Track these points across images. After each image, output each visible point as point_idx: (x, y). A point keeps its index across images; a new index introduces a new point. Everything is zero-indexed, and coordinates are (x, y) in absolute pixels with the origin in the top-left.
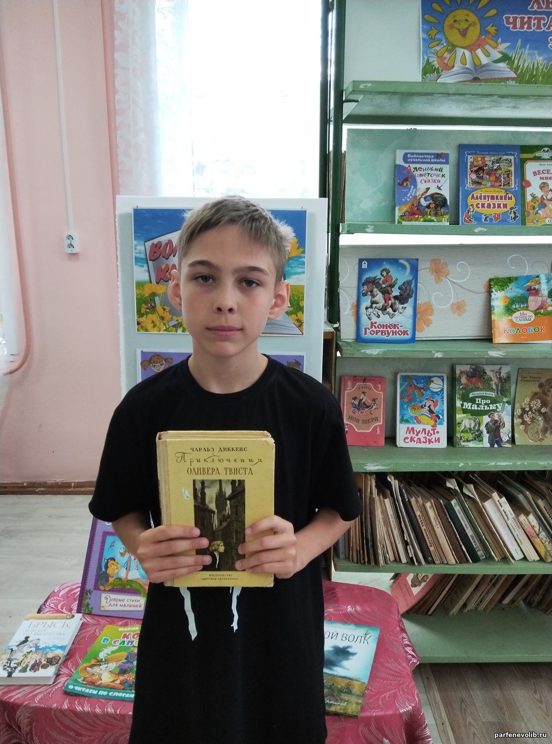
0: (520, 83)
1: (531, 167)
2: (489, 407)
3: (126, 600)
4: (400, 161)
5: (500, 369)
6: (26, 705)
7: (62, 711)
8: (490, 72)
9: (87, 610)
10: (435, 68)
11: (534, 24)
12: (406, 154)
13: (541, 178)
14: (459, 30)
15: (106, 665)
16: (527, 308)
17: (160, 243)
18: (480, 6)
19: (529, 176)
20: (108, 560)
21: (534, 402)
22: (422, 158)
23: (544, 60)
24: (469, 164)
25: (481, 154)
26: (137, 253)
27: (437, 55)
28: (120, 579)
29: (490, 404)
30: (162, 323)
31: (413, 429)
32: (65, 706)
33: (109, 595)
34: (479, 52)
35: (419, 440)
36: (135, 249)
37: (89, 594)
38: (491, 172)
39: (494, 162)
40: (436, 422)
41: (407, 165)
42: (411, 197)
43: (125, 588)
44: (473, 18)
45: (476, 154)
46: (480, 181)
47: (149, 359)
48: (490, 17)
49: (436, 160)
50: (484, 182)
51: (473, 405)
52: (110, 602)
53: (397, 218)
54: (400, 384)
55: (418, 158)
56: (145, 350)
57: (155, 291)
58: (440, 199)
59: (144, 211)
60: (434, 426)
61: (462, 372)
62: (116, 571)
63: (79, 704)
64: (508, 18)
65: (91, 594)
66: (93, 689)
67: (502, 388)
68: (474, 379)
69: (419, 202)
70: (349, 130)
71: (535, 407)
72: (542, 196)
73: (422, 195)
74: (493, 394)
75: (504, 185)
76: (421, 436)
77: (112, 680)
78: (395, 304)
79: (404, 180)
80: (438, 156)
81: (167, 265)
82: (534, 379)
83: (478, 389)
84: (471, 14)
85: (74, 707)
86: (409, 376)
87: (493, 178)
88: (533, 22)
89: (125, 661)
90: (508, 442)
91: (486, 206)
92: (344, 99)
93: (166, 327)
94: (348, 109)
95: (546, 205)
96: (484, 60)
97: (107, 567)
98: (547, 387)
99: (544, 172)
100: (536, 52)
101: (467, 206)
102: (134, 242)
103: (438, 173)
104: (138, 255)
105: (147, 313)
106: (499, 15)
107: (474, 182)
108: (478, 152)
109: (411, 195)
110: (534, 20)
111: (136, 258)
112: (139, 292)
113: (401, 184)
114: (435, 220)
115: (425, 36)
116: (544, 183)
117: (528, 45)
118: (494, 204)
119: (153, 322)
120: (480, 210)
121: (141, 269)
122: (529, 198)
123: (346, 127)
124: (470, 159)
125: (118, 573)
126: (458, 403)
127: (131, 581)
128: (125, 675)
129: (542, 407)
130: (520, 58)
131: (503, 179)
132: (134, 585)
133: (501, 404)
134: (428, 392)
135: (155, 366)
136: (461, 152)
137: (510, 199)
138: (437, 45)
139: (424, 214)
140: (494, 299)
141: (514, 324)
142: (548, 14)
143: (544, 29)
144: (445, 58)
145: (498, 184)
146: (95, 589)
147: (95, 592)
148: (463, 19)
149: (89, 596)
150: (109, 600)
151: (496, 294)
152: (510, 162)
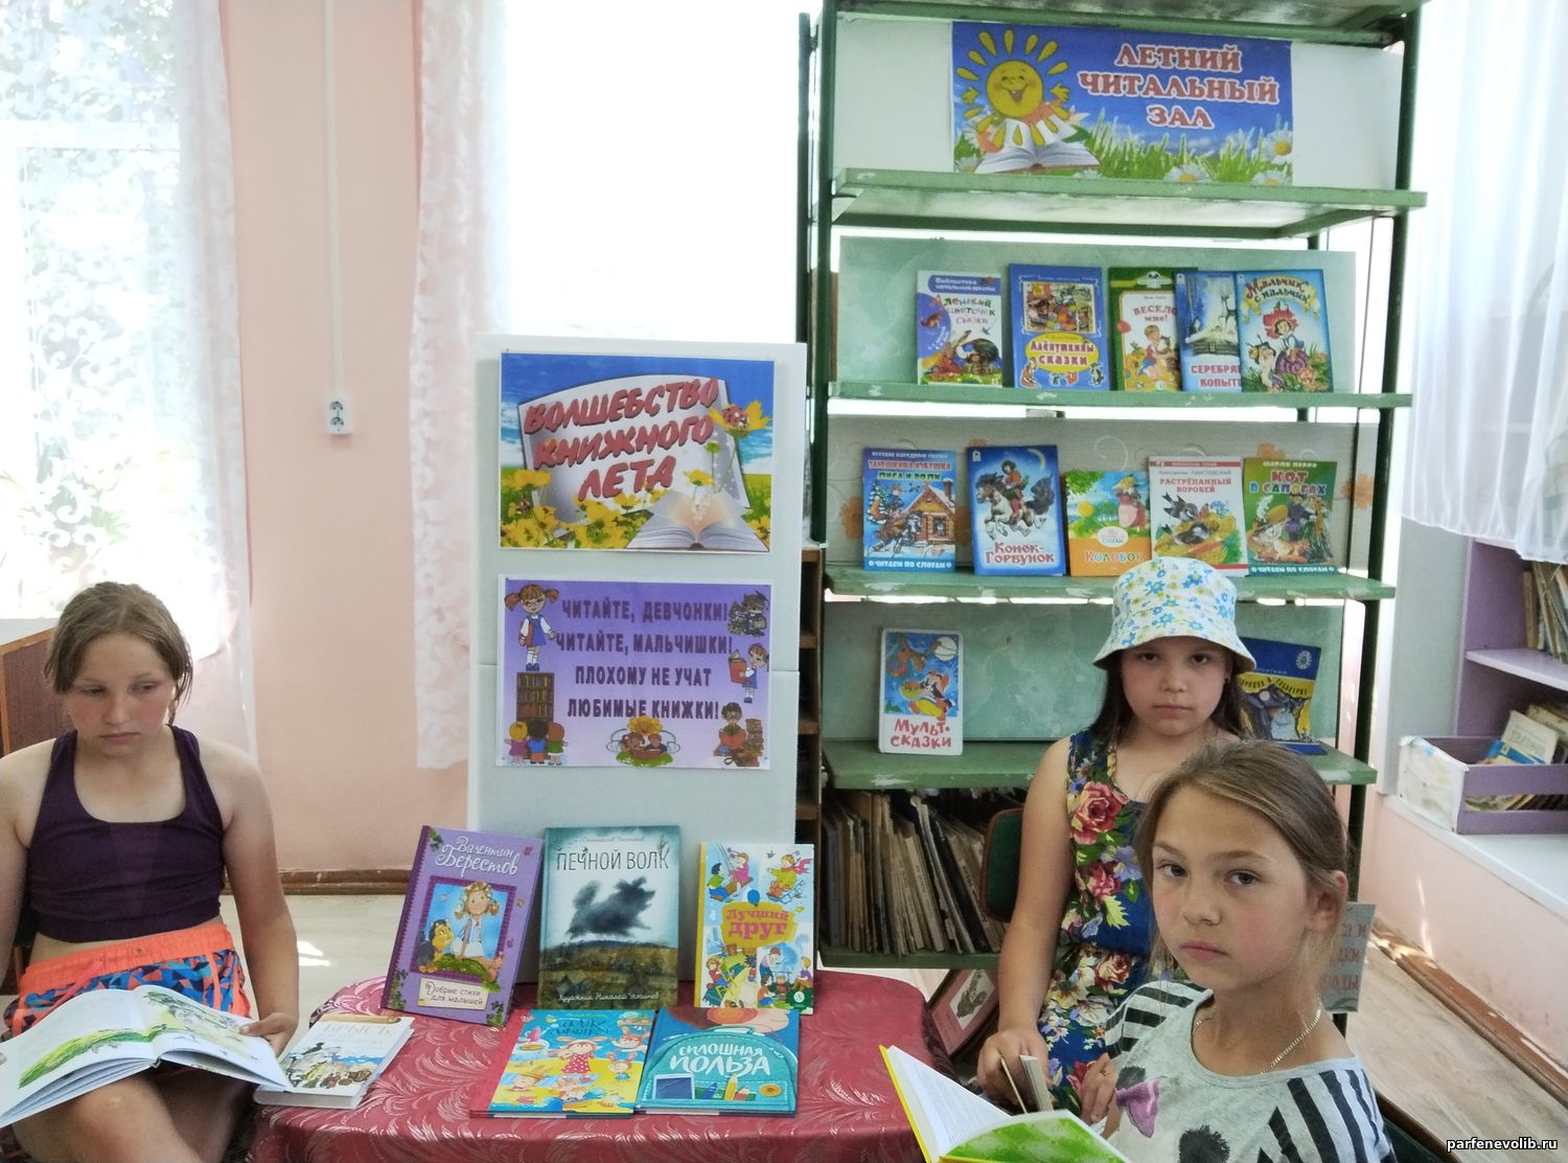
0: (1104, 174)
1: (1130, 302)
3: (458, 992)
4: (924, 289)
8: (1060, 156)
9: (397, 1004)
10: (974, 149)
11: (1125, 86)
12: (933, 278)
13: (1148, 319)
14: (1010, 91)
16: (1116, 523)
17: (542, 405)
18: (1041, 58)
19: (1127, 315)
20: (435, 923)
22: (957, 285)
23: (1140, 140)
24: (1026, 295)
25: (1044, 281)
26: (505, 422)
27: (976, 129)
28: (453, 956)
30: (542, 533)
31: (906, 722)
33: (434, 981)
34: (1042, 125)
35: (917, 743)
36: (502, 415)
37: (401, 978)
38: (1060, 308)
39: (1063, 293)
40: (945, 711)
41: (934, 295)
42: (941, 344)
43: (460, 970)
44: (1031, 74)
45: (1035, 279)
46: (1043, 321)
47: (519, 591)
48: (1058, 74)
49: (980, 288)
50: (1050, 324)
52: (433, 993)
53: (920, 375)
54: (887, 648)
55: (951, 285)
56: (514, 577)
57: (531, 482)
58: (987, 349)
59: (519, 358)
60: (942, 719)
62: (447, 942)
64: (1084, 77)
65: (404, 978)
69: (955, 353)
70: (844, 239)
72: (1150, 346)
73: (960, 341)
75: (1081, 329)
76: (921, 734)
78: (1028, 514)
79: (931, 317)
80: (983, 282)
81: (554, 441)
84: (1027, 67)
86: (902, 635)
87: (1063, 318)
88: (1122, 82)
91: (1054, 360)
92: (833, 193)
93: (548, 540)
94: (839, 207)
95: (1155, 359)
96: (1050, 138)
97: (432, 936)
99: (1151, 309)
100: (1128, 127)
101: (1025, 359)
102: (502, 405)
103: (985, 308)
104: (507, 425)
105: (517, 517)
106: (1071, 71)
107: (1034, 323)
108: (1039, 277)
109: (942, 341)
110: (1124, 80)
111: (503, 429)
112: (506, 484)
113: (926, 324)
114: (980, 381)
115: (958, 100)
116: (1151, 326)
117: (1117, 117)
118: (1067, 358)
119: (527, 531)
120: (1046, 366)
121: (510, 446)
122: (1127, 350)
123: (837, 233)
124: (1027, 287)
125: (449, 945)
127: (467, 959)
130: (1104, 135)
131: (1078, 320)
132: (473, 967)
134: (933, 662)
135: (527, 603)
136: (1009, 279)
137: (1091, 350)
138: (977, 114)
139: (962, 371)
140: (1071, 506)
141: (1099, 547)
142: (1145, 72)
143: (1139, 93)
144: (989, 134)
145: (1071, 327)
146: (412, 970)
147: (412, 975)
148: (1016, 75)
149: (402, 980)
150: (432, 989)
151: (1074, 498)
152: (1089, 293)
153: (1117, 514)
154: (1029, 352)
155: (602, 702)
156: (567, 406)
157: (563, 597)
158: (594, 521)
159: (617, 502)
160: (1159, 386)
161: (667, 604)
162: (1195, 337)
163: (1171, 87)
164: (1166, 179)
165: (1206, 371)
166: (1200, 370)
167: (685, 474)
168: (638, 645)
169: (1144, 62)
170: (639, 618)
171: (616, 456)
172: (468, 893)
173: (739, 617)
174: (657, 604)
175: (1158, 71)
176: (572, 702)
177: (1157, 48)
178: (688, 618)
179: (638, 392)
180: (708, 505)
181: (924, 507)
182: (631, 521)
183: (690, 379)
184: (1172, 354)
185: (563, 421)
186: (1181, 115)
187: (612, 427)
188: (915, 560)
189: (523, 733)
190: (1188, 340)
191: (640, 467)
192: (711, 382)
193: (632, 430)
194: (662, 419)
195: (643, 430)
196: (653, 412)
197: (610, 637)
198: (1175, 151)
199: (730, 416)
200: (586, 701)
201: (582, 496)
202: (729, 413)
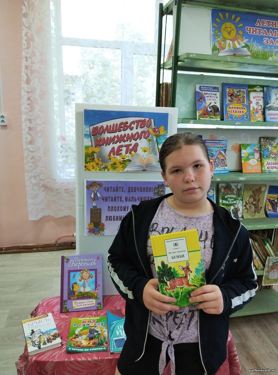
0: (252, 58)
1: (252, 95)
2: (233, 202)
3: (86, 302)
4: (198, 90)
5: (238, 185)
6: (51, 361)
7: (71, 362)
8: (240, 52)
9: (66, 310)
10: (217, 48)
11: (258, 32)
12: (200, 87)
13: (257, 100)
14: (227, 31)
15: (81, 337)
16: (254, 158)
17: (97, 127)
18: (236, 22)
19: (251, 99)
20: (73, 284)
21: (250, 199)
22: (207, 89)
23: (262, 48)
24: (227, 92)
25: (232, 88)
26: (86, 132)
27: (218, 42)
28: (81, 292)
29: (234, 201)
30: (97, 166)
32: (72, 359)
33: (77, 301)
34: (236, 42)
36: (85, 130)
37: (65, 302)
38: (237, 96)
39: (237, 92)
41: (201, 92)
42: (203, 107)
43: (84, 296)
44: (233, 26)
45: (230, 88)
46: (232, 100)
47: (90, 184)
48: (240, 27)
49: (213, 90)
50: (234, 101)
51: (227, 202)
52: (77, 304)
53: (198, 116)
55: (206, 89)
56: (88, 180)
57: (94, 151)
58: (216, 108)
59: (90, 111)
61: (222, 187)
62: (78, 289)
63: (79, 357)
64: (247, 28)
65: (67, 302)
66: (81, 349)
67: (238, 193)
68: (227, 190)
69: (207, 109)
71: (251, 202)
72: (257, 108)
73: (208, 106)
74: (235, 196)
75: (242, 103)
77: (88, 343)
79: (200, 99)
80: (214, 88)
81: (101, 138)
82: (251, 189)
83: (228, 194)
84: (232, 25)
85: (77, 359)
87: (237, 99)
88: (257, 31)
89: (89, 333)
90: (241, 217)
93: (99, 168)
95: (258, 112)
96: (238, 46)
97: (73, 288)
98: (256, 192)
99: (258, 97)
100: (259, 44)
101: (227, 111)
102: (84, 126)
103: (215, 96)
104: (86, 133)
105: (90, 162)
106: (244, 26)
107: (230, 101)
109: (203, 106)
110: (258, 30)
111: (85, 134)
112: (86, 151)
113: (198, 100)
114: (214, 118)
115: (213, 33)
116: (257, 102)
117: (256, 41)
118: (236, 111)
119: (93, 166)
120: (232, 114)
121: (88, 139)
122: (252, 109)
124: (228, 90)
125: (79, 289)
126: (221, 201)
127: (86, 292)
128: (93, 340)
129: (254, 201)
130: (252, 46)
131: (241, 100)
132: (89, 294)
133: (238, 201)
135: (93, 188)
136: (223, 87)
137: (245, 109)
138: (218, 38)
139: (209, 115)
140: (242, 153)
141: (250, 165)
142: (263, 28)
143: (262, 34)
144: (222, 44)
145: (239, 102)
146: (68, 299)
147: (69, 301)
148: (229, 27)
149: (66, 303)
150: (77, 303)
151: (243, 151)
152: (244, 92)
153: (254, 156)
154: (228, 109)
155: (116, 217)
156: (105, 127)
157: (104, 185)
158: (113, 163)
159: (120, 157)
160: (259, 119)
161: (135, 187)
162: (269, 105)
163: (270, 33)
164: (268, 60)
165: (271, 115)
166: (270, 115)
167: (141, 148)
168: (126, 200)
169: (263, 25)
170: (127, 191)
171: (120, 143)
172: (82, 273)
173: (156, 191)
174: (132, 187)
175: (266, 28)
176: (107, 217)
177: (266, 21)
178: (141, 191)
179: (127, 123)
180: (148, 158)
181: (219, 156)
182: (125, 163)
183: (143, 119)
184: (262, 110)
185: (104, 132)
186: (272, 41)
187: (119, 134)
188: (220, 171)
189: (92, 226)
190: (267, 106)
191: (128, 146)
192: (149, 120)
193: (125, 134)
194: (134, 131)
195: (128, 134)
196: (132, 129)
197: (118, 197)
198: (271, 52)
199: (155, 130)
200: (111, 216)
201: (110, 155)
202: (154, 129)
